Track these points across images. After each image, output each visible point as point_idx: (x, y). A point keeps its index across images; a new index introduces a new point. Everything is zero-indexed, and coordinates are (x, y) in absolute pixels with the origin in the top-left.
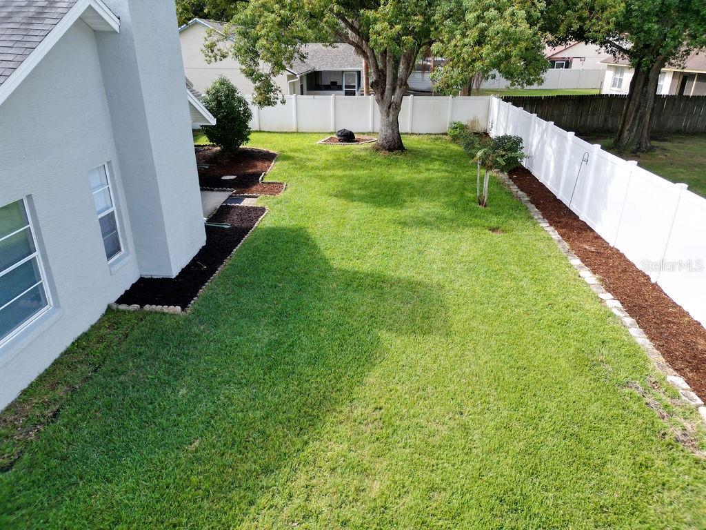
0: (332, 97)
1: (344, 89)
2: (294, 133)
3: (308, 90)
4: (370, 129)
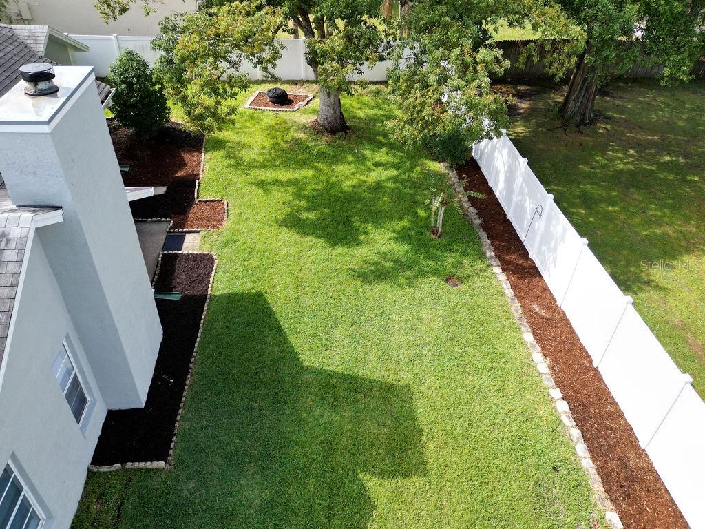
4: (302, 77)
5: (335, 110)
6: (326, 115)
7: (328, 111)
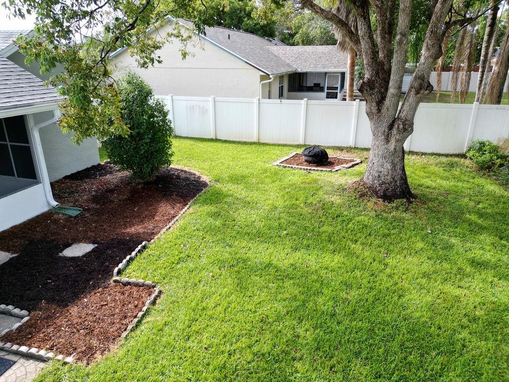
0: (303, 102)
1: (326, 91)
2: (254, 143)
3: (290, 90)
4: (351, 143)
5: (394, 165)
6: (377, 171)
7: (382, 166)
